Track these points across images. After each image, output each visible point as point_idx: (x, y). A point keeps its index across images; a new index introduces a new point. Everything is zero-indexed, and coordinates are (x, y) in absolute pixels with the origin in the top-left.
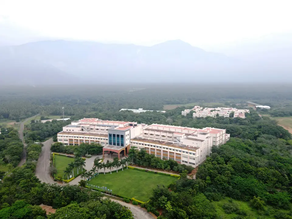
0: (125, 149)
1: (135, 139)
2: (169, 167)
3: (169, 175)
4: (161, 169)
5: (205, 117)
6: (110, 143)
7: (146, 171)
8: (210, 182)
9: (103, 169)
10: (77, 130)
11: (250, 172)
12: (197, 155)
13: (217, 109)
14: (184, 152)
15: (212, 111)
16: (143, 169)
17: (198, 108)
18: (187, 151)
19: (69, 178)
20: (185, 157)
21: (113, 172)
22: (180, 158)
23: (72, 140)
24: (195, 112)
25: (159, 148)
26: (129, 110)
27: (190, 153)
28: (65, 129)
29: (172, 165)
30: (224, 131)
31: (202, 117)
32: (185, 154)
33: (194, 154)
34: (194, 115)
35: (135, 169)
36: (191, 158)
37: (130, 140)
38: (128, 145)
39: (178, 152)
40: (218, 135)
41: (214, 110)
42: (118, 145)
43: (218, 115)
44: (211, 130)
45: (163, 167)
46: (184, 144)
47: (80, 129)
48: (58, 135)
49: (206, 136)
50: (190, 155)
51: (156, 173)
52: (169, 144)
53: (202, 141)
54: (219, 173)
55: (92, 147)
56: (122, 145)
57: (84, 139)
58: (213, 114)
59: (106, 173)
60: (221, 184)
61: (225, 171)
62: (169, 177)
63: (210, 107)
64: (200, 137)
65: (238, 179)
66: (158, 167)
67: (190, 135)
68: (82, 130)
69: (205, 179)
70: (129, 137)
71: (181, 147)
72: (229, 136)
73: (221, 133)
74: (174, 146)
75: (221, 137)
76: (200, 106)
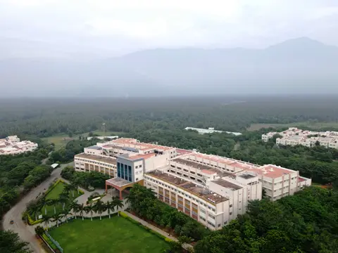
2: (168, 225)
3: (163, 239)
5: (294, 144)
6: (119, 175)
12: (220, 213)
13: (322, 134)
14: (201, 203)
15: (309, 137)
17: (293, 130)
18: (205, 203)
19: (38, 219)
20: (204, 212)
21: (94, 218)
22: (196, 211)
23: (87, 165)
24: (281, 137)
26: (193, 129)
27: (209, 208)
28: (86, 150)
30: (296, 173)
31: (289, 145)
32: (203, 206)
33: (213, 210)
34: (278, 141)
35: (127, 218)
37: (144, 173)
39: (195, 202)
40: (279, 179)
41: (316, 136)
42: (126, 179)
43: (317, 143)
44: (271, 170)
48: (75, 157)
49: (250, 180)
50: (209, 210)
52: (190, 187)
53: (237, 188)
55: (97, 178)
56: (130, 180)
58: (308, 143)
59: (86, 218)
63: (310, 130)
64: (239, 181)
68: (104, 153)
70: (142, 168)
71: (201, 195)
72: (308, 182)
73: (287, 177)
74: (191, 191)
75: (286, 184)
76: (299, 128)
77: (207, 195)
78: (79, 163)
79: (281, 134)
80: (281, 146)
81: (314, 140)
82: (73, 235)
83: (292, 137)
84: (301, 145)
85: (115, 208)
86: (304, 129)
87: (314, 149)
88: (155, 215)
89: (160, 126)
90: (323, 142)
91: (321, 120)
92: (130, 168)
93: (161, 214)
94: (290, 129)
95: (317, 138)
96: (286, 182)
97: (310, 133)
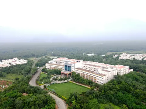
0: (71, 73)
1: (77, 68)
2: (88, 84)
3: (87, 88)
4: (84, 84)
5: (125, 59)
6: (65, 70)
7: (77, 84)
8: (103, 93)
9: (56, 81)
10: (54, 63)
11: (130, 91)
12: (104, 79)
13: (135, 55)
14: (98, 77)
15: (131, 56)
16: (76, 83)
18: (99, 76)
21: (61, 83)
22: (96, 80)
23: (51, 67)
24: (120, 56)
25: (87, 74)
26: (86, 54)
27: (101, 78)
28: (49, 62)
29: (90, 83)
30: (128, 67)
31: (124, 59)
32: (98, 78)
33: (102, 78)
34: (120, 58)
35: (72, 83)
36: (101, 80)
37: (75, 69)
38: (73, 71)
39: (95, 77)
40: (122, 69)
41: (133, 56)
42: (68, 71)
43: (134, 58)
44: (119, 66)
45: (85, 83)
46: (100, 72)
47: (56, 62)
48: (46, 64)
49: (113, 69)
50: (101, 79)
51: (81, 86)
52: (92, 72)
53: (109, 72)
54: (110, 89)
55: (57, 71)
56: (70, 71)
57: (56, 67)
58: (131, 58)
59: (58, 83)
60: (109, 95)
61: (114, 89)
62: (86, 89)
63: (131, 54)
64: (109, 69)
65: (120, 94)
66: (83, 83)
67: (105, 68)
68: (57, 63)
69: (101, 92)
70: (74, 67)
71: (97, 74)
72: (132, 70)
73: (125, 68)
74: (94, 73)
75: (125, 71)
76: (127, 53)
77: (99, 74)
78: (48, 66)
79: (120, 55)
80: (121, 60)
81: (133, 57)
82: (56, 88)
83: (124, 56)
84: (128, 59)
85: (68, 79)
86: (128, 53)
87: (133, 60)
88: (82, 81)
89: (71, 54)
90: (136, 58)
91: (134, 50)
92: (70, 67)
93: (84, 81)
94: (123, 53)
95: (134, 57)
96: (125, 70)
97: (131, 55)
